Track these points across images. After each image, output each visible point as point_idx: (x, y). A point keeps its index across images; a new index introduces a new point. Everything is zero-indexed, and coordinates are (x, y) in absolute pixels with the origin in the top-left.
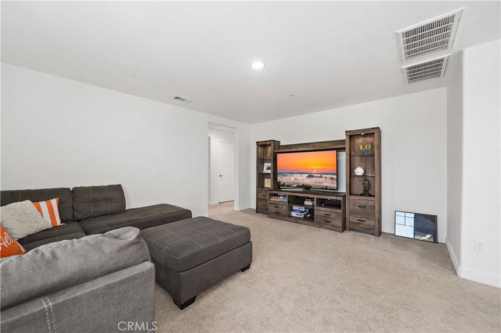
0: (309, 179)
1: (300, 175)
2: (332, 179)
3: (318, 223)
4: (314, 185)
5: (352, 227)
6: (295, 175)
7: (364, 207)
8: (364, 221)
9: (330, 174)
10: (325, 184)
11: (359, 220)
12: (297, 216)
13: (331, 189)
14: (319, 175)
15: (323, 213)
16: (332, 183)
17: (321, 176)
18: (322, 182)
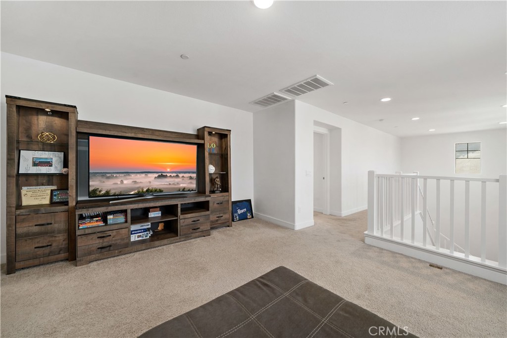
0: (159, 180)
1: (143, 175)
2: (191, 178)
3: (185, 234)
4: (167, 188)
5: (213, 226)
6: (133, 175)
7: (221, 203)
8: (222, 216)
9: (189, 172)
10: (182, 185)
11: (218, 217)
12: (141, 238)
13: (189, 190)
14: (175, 175)
15: (189, 221)
16: (191, 183)
17: (177, 176)
18: (178, 183)
